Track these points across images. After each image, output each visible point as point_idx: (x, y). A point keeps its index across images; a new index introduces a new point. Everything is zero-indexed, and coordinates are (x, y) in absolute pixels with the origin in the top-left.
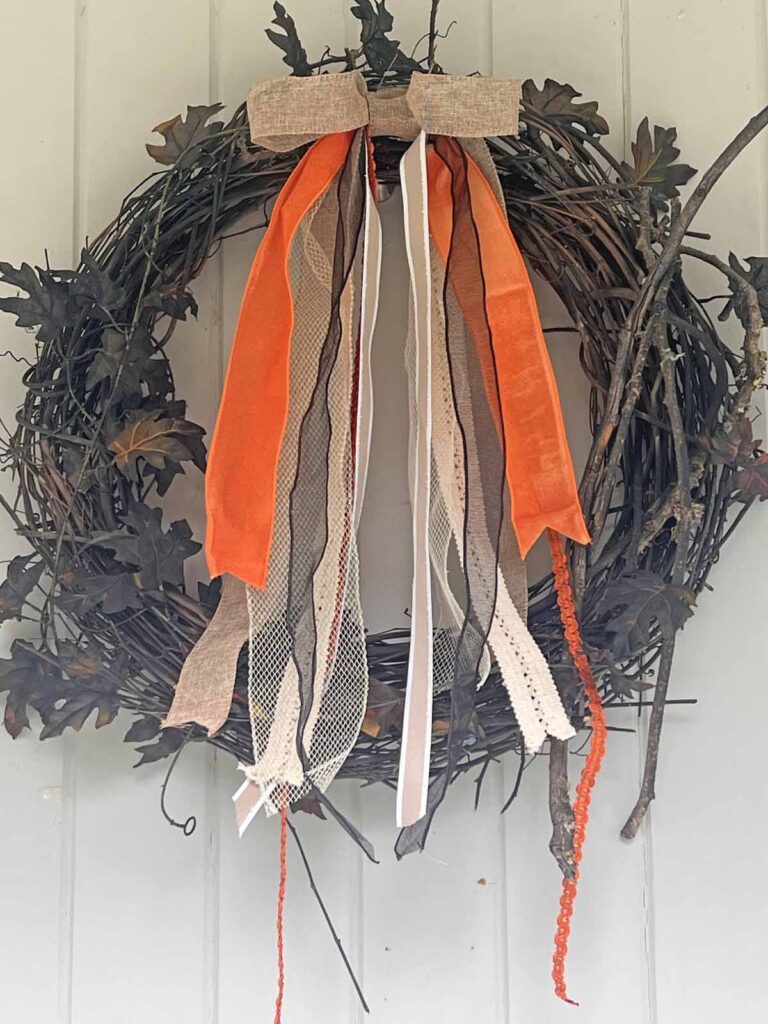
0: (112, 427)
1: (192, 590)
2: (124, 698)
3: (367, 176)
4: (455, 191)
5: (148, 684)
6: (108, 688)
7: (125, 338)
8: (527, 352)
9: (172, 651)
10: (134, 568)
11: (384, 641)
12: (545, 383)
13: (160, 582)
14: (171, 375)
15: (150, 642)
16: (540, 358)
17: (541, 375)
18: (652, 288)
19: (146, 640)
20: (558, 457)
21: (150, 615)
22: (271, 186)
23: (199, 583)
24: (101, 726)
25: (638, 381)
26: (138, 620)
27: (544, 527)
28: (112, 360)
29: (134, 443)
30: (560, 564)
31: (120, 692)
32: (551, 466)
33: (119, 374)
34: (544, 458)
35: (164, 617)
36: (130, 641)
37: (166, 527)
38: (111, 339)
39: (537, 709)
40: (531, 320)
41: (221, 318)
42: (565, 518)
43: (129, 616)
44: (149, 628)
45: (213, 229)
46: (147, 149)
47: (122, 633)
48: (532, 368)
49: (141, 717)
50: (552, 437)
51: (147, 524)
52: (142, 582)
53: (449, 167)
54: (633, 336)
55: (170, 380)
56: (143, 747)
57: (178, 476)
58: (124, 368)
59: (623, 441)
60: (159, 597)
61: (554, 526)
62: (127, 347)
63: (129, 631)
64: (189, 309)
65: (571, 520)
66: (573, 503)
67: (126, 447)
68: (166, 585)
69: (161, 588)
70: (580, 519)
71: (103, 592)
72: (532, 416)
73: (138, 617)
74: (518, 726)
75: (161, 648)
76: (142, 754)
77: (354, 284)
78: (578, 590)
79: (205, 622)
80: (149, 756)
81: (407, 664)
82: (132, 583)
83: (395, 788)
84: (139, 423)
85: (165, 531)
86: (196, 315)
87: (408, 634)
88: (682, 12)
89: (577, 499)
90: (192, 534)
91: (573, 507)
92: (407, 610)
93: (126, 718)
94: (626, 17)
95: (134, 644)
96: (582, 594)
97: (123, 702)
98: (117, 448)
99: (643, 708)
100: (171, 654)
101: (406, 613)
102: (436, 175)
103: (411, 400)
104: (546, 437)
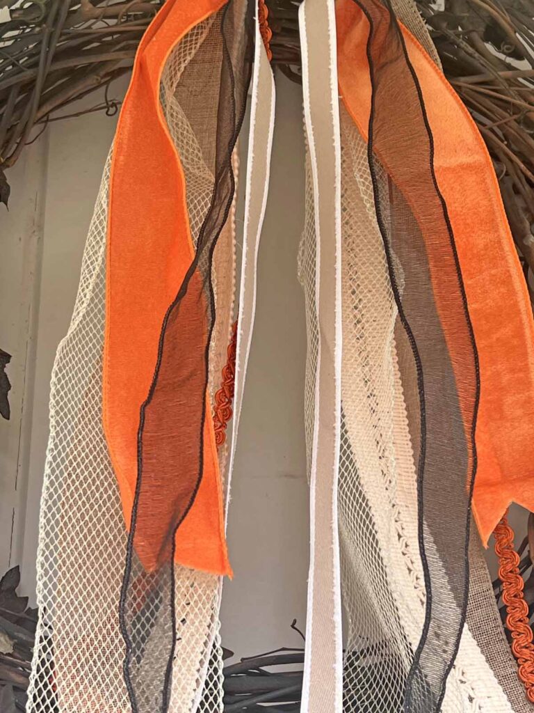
3: (256, 18)
4: (372, 53)
8: (486, 247)
11: (264, 668)
12: (512, 292)
16: (503, 258)
17: (507, 281)
22: (120, 50)
27: (509, 502)
30: (509, 568)
32: (519, 412)
34: (509, 400)
40: (492, 205)
41: (41, 228)
45: (37, 99)
48: (493, 272)
50: (520, 370)
53: (365, 11)
61: (523, 501)
72: (495, 337)
77: (239, 154)
81: (300, 704)
86: (6, 204)
87: (300, 659)
101: (293, 626)
102: (346, 33)
103: (309, 314)
104: (512, 371)
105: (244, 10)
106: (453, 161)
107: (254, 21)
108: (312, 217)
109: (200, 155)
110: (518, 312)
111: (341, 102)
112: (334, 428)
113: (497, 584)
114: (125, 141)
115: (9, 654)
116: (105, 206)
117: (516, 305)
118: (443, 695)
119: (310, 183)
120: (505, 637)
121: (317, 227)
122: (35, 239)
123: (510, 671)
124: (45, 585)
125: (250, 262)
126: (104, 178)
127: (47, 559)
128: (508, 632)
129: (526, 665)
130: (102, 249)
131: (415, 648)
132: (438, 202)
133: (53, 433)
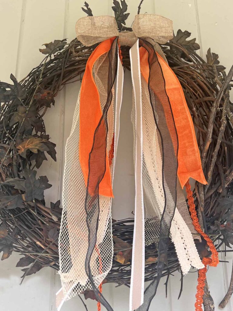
0: (18, 140)
1: (48, 205)
2: (16, 247)
4: (149, 61)
5: (28, 243)
6: (9, 243)
7: (26, 109)
8: (181, 110)
9: (37, 228)
10: (23, 192)
11: (124, 224)
12: (188, 121)
13: (34, 198)
14: (44, 127)
15: (29, 225)
16: (186, 112)
17: (187, 118)
18: (223, 92)
19: (27, 223)
20: (194, 150)
21: (29, 213)
22: (83, 64)
23: (51, 202)
24: (4, 259)
25: (225, 119)
26: (24, 215)
27: (189, 177)
28: (21, 117)
29: (27, 146)
30: (190, 195)
31: (14, 245)
32: (191, 153)
33: (23, 121)
34: (188, 150)
35: (34, 213)
36: (20, 223)
37: (37, 177)
38: (21, 109)
39: (187, 254)
42: (197, 174)
43: (20, 213)
44: (28, 218)
45: (62, 79)
46: (40, 50)
47: (16, 220)
48: (183, 116)
49: (24, 256)
50: (191, 142)
51: (30, 176)
52: (25, 198)
53: (148, 51)
54: (216, 109)
55: (44, 128)
56: (24, 269)
57: (44, 161)
58: (25, 120)
59: (220, 142)
60: (32, 204)
61: (193, 177)
62: (27, 112)
63: (19, 218)
64: (52, 103)
65: (199, 175)
66: (200, 168)
67: (24, 147)
68: (36, 200)
69: (34, 201)
70: (202, 175)
71: (9, 202)
73: (24, 213)
74: (178, 261)
75: (32, 226)
76: (24, 272)
77: (114, 89)
78: (202, 203)
79: (51, 216)
80: (28, 273)
82: (22, 199)
83: (129, 287)
84: (30, 139)
85: (37, 179)
86: (54, 105)
87: (133, 221)
88: (216, 23)
89: (201, 167)
90: (48, 181)
91: (200, 170)
92: (133, 212)
93: (16, 256)
94: (198, 24)
95: (21, 224)
96: (204, 205)
97: (14, 249)
98: (20, 148)
99: (226, 252)
100: (37, 229)
101: (132, 213)
102: (142, 57)
103: (134, 130)
104: (189, 142)
105: (115, 51)
106: (171, 87)
107: (117, 54)
108: (134, 105)
109: (104, 90)
110: (190, 126)
111: (142, 74)
112: (141, 159)
113: (187, 200)
114: (84, 86)
115: (57, 221)
116: (79, 103)
117: (189, 124)
118: (170, 226)
119: (134, 96)
120: (189, 214)
121: (136, 107)
122: (63, 115)
123: (190, 222)
124: (64, 200)
125: (118, 117)
126: (79, 96)
127: (65, 194)
128: (190, 212)
129: (195, 220)
130: (78, 115)
131: (162, 213)
132: (167, 97)
133: (66, 162)
